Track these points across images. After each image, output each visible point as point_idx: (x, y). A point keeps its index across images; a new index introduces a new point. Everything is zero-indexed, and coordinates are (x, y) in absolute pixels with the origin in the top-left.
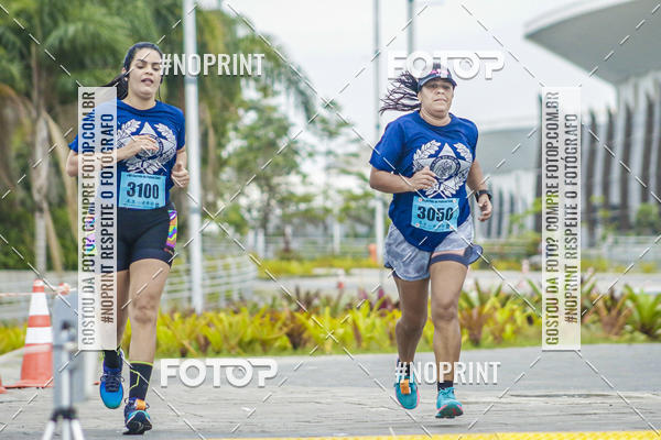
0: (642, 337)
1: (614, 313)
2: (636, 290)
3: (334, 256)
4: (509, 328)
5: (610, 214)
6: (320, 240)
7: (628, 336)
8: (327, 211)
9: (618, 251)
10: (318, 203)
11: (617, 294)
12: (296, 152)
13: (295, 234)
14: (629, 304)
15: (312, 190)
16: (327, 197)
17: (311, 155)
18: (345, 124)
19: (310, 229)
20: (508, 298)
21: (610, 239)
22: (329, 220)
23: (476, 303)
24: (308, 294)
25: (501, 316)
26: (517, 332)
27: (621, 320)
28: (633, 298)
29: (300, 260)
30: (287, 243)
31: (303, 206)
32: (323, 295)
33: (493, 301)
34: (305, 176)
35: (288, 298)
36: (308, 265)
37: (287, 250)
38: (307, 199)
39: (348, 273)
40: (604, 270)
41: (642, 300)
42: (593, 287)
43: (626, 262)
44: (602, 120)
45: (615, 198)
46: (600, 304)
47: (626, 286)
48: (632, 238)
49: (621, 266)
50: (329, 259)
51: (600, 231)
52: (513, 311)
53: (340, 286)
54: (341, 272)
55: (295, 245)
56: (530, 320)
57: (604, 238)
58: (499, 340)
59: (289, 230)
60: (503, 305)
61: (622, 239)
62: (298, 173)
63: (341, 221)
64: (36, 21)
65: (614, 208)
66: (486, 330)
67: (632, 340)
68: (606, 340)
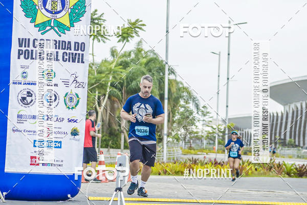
0: (287, 176)
1: (279, 168)
2: (286, 163)
3: (204, 149)
4: (250, 171)
5: (281, 141)
6: (200, 144)
7: (283, 175)
8: (202, 136)
9: (282, 151)
10: (200, 134)
11: (281, 164)
12: (195, 120)
13: (193, 142)
14: (284, 166)
15: (198, 130)
16: (202, 133)
17: (198, 121)
18: (208, 113)
19: (198, 141)
20: (250, 163)
21: (280, 148)
22: (203, 139)
23: (241, 164)
24: (195, 159)
25: (248, 168)
26: (252, 173)
27: (281, 171)
28: (285, 165)
29: (194, 150)
30: (191, 145)
31: (195, 135)
32: (199, 160)
33: (246, 164)
34: (197, 127)
35: (190, 160)
36: (196, 151)
37: (190, 147)
38: (197, 133)
39: (207, 154)
40: (278, 157)
41: (287, 166)
42: (274, 161)
43: (284, 155)
44: (280, 115)
45: (282, 137)
46: (276, 166)
47: (283, 161)
48: (287, 148)
49: (283, 156)
50: (202, 150)
51: (278, 146)
52: (251, 167)
53: (205, 157)
54: (205, 154)
55: (193, 146)
56: (256, 169)
57: (279, 148)
58: (247, 175)
59: (191, 141)
60: (249, 165)
61: (284, 148)
62: (195, 125)
63: (206, 139)
64: (125, 81)
65: (282, 140)
66: (243, 171)
67: (284, 177)
68: (277, 176)
